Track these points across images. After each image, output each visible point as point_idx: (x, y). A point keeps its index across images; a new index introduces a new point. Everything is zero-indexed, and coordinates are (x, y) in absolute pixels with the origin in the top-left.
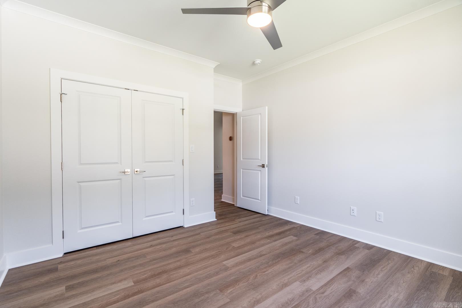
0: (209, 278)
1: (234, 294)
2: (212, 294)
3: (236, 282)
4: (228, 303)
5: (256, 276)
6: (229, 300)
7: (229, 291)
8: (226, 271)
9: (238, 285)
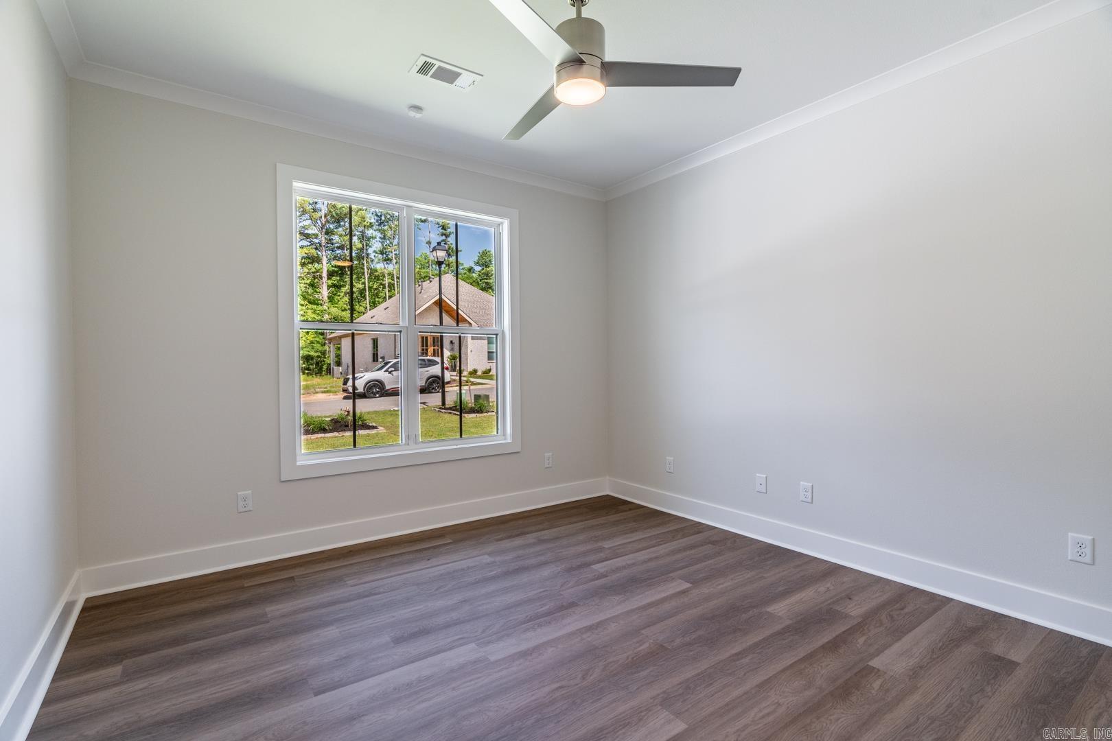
0: (702, 673)
1: (635, 640)
2: (678, 641)
3: (636, 664)
4: (644, 628)
5: (583, 678)
6: (643, 632)
7: (646, 645)
8: (664, 692)
9: (628, 658)
